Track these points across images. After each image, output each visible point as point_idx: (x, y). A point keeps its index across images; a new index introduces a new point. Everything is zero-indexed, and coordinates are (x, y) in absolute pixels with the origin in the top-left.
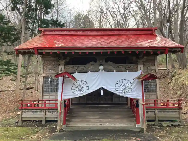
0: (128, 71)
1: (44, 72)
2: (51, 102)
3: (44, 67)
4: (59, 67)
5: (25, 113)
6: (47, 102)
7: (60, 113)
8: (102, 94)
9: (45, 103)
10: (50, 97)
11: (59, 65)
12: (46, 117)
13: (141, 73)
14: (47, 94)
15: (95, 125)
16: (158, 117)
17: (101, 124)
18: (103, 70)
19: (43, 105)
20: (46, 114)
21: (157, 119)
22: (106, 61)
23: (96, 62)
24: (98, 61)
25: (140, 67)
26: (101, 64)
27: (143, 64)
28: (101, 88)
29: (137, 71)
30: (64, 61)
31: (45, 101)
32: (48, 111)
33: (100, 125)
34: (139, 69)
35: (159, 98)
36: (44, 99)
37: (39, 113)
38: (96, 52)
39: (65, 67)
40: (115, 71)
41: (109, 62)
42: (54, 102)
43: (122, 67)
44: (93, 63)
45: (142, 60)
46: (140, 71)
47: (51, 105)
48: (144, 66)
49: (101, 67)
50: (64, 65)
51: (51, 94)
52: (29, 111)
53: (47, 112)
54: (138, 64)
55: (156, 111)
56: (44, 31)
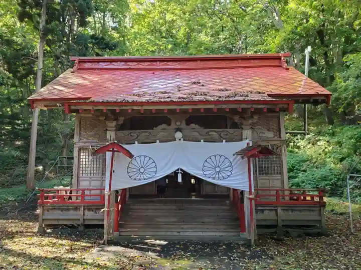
0: (224, 141)
1: (80, 139)
2: (93, 192)
3: (80, 130)
4: (106, 134)
5: (48, 211)
6: (87, 192)
7: (109, 213)
8: (180, 180)
9: (83, 196)
10: (90, 183)
11: (107, 130)
12: (84, 219)
13: (248, 144)
15: (169, 233)
16: (282, 220)
17: (179, 232)
18: (182, 139)
19: (80, 199)
20: (84, 214)
21: (280, 224)
22: (188, 124)
23: (169, 124)
24: (173, 124)
25: (247, 133)
26: (179, 130)
27: (252, 128)
28: (178, 170)
29: (241, 140)
30: (114, 124)
31: (83, 191)
32: (88, 209)
33: (177, 234)
34: (244, 137)
35: (286, 187)
36: (81, 188)
37: (72, 212)
38: (169, 110)
39: (116, 134)
40: (202, 141)
41: (193, 125)
42: (98, 192)
43: (214, 134)
44: (164, 126)
45: (250, 121)
46: (247, 141)
47: (92, 197)
48: (253, 133)
49: (179, 135)
50: (115, 130)
52: (54, 209)
53: (86, 211)
54: (242, 129)
55: (279, 210)
56: (79, 62)
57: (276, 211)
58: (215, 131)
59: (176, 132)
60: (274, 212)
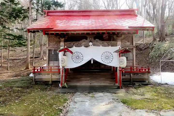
0: (110, 46)
1: (49, 46)
2: (55, 68)
3: (49, 42)
4: (60, 43)
5: (37, 76)
6: (52, 68)
7: (62, 76)
8: (92, 63)
9: (51, 69)
10: (54, 64)
12: (52, 79)
13: (119, 48)
14: (52, 62)
16: (132, 79)
17: (91, 84)
18: (93, 45)
19: (50, 70)
20: (52, 77)
22: (95, 39)
23: (87, 39)
24: (88, 39)
25: (119, 43)
26: (91, 41)
27: (121, 41)
29: (117, 46)
30: (63, 39)
31: (51, 67)
32: (54, 75)
33: (90, 84)
34: (118, 44)
35: (135, 65)
36: (50, 66)
37: (46, 76)
38: (86, 33)
39: (64, 43)
40: (101, 46)
41: (97, 40)
42: (57, 68)
44: (84, 40)
45: (120, 38)
46: (119, 46)
47: (55, 70)
48: (121, 43)
49: (91, 44)
50: (64, 42)
51: (55, 62)
52: (39, 75)
53: (52, 75)
54: (117, 41)
55: (131, 75)
56: (47, 12)
57: (130, 75)
58: (106, 42)
59: (90, 42)
60: (129, 75)
